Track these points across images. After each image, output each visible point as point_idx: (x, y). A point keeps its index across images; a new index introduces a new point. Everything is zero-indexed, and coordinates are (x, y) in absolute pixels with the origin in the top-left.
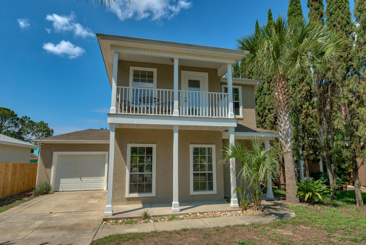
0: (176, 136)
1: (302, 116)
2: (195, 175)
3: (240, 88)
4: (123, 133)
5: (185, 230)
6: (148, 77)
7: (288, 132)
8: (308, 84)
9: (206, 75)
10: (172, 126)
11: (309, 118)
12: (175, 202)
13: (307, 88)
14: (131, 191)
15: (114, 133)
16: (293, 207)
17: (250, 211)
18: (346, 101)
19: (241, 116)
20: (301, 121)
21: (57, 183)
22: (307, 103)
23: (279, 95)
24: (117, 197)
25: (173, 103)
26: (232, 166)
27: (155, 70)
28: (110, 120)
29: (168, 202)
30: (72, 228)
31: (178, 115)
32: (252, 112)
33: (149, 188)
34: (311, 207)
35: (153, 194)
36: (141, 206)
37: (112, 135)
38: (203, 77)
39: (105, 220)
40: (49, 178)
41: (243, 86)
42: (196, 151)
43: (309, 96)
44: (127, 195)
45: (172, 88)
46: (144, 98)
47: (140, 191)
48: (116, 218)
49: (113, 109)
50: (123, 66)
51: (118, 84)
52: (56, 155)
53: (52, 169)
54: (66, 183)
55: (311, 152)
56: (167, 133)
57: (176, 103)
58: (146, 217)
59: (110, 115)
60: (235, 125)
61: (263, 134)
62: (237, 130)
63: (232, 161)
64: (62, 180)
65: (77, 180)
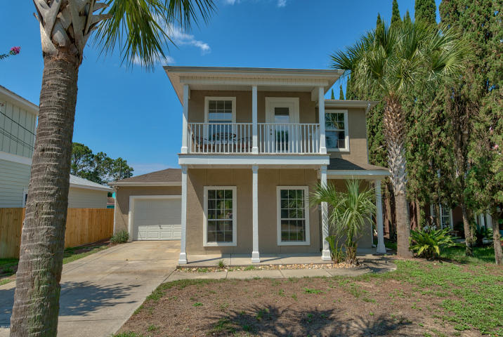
0: (255, 177)
1: (433, 145)
2: (283, 222)
3: (346, 113)
4: (197, 175)
5: (256, 279)
6: (228, 106)
7: (400, 169)
8: (440, 103)
9: (296, 101)
10: (251, 165)
11: (442, 149)
12: (255, 252)
13: (438, 108)
14: (209, 240)
15: (186, 175)
16: (403, 259)
17: (342, 265)
18: (482, 127)
19: (347, 149)
20: (430, 152)
21: (136, 231)
22: (439, 129)
23: (389, 122)
24: (192, 243)
25: (251, 138)
26: (324, 213)
27: (233, 99)
28: (182, 161)
29: (247, 253)
30: (145, 274)
31: (257, 153)
32: (363, 143)
33: (229, 238)
34: (429, 263)
36: (220, 256)
37: (184, 177)
38: (293, 104)
39: (179, 267)
40: (126, 225)
41: (350, 109)
42: (284, 193)
43: (440, 121)
44: (205, 244)
45: (251, 121)
46: (218, 134)
47: (218, 240)
48: (190, 266)
49: (184, 149)
50: (196, 97)
51: (189, 120)
52: (132, 199)
53: (130, 215)
54: (144, 231)
55: (443, 194)
56: (246, 172)
57: (255, 138)
58: (222, 266)
59: (181, 155)
60: (327, 162)
61: (371, 172)
62: (329, 167)
63: (324, 205)
64: (140, 228)
65: (156, 228)
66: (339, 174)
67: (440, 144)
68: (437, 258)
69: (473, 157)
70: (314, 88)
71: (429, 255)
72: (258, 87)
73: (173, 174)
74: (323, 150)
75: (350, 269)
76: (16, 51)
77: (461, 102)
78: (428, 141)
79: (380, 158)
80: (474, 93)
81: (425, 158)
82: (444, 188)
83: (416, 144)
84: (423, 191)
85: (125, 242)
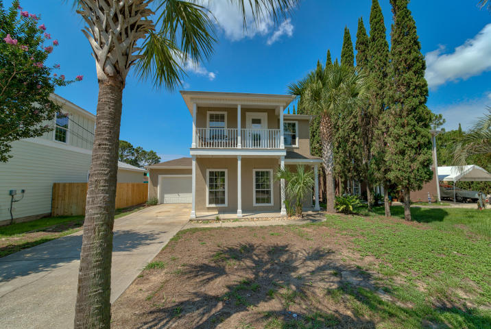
0: (239, 163)
1: (350, 144)
2: (257, 192)
3: (297, 123)
4: (202, 161)
5: (240, 227)
6: (222, 118)
7: (329, 158)
8: (355, 117)
9: (266, 114)
10: (237, 156)
11: (355, 146)
12: (239, 210)
13: (353, 120)
14: (210, 203)
16: (330, 215)
17: (293, 218)
18: (380, 132)
19: (297, 146)
20: (348, 148)
21: (162, 197)
22: (354, 134)
23: (323, 129)
24: (199, 205)
25: (237, 138)
26: (282, 185)
27: (225, 113)
28: (192, 153)
29: (235, 211)
30: (169, 224)
31: (240, 148)
32: (307, 142)
33: (223, 202)
34: (346, 216)
36: (217, 213)
37: (194, 163)
38: (263, 116)
39: (190, 220)
40: (157, 194)
41: (299, 121)
42: (257, 173)
43: (355, 129)
44: (208, 205)
45: (237, 127)
46: (216, 135)
47: (216, 203)
48: (197, 220)
49: (194, 145)
50: (201, 111)
51: (197, 126)
52: (160, 177)
53: (158, 187)
54: (169, 198)
55: (355, 174)
56: (233, 160)
57: (239, 138)
58: (218, 219)
59: (192, 149)
60: (285, 154)
61: (312, 160)
62: (286, 157)
63: (283, 181)
64: (166, 196)
65: (176, 196)
66: (292, 161)
67: (354, 143)
68: (351, 213)
69: (374, 151)
70: (277, 106)
71: (346, 211)
72: (242, 105)
73: (187, 161)
74: (282, 146)
75: (298, 220)
76: (80, 79)
77: (367, 117)
78: (347, 141)
79: (317, 151)
80: (375, 112)
81: (345, 152)
82: (356, 170)
83: (339, 143)
84: (344, 172)
85: (155, 204)
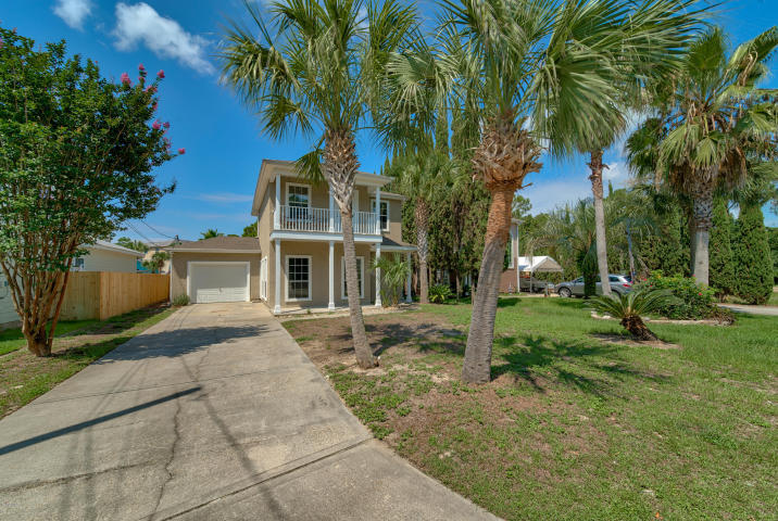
0: (332, 249)
1: (442, 231)
3: (388, 203)
6: (304, 192)
7: (424, 246)
8: (448, 203)
10: (328, 241)
11: (447, 233)
12: (331, 303)
13: (446, 205)
14: (291, 296)
15: (279, 246)
16: (423, 304)
17: (389, 308)
18: (470, 223)
19: (387, 230)
20: (440, 236)
21: (194, 293)
22: (446, 220)
25: (329, 220)
26: (378, 274)
27: (308, 186)
28: (276, 235)
31: (333, 232)
32: (398, 226)
33: (306, 295)
34: (438, 306)
35: (310, 299)
39: (275, 316)
40: (185, 289)
41: (391, 200)
43: (447, 215)
45: (328, 207)
47: (297, 297)
48: (285, 314)
49: (277, 226)
51: (282, 204)
52: (190, 264)
53: (188, 278)
54: (203, 295)
56: (324, 246)
57: (332, 220)
58: (309, 313)
59: (274, 231)
60: (381, 240)
61: (405, 248)
62: (382, 244)
63: (378, 270)
64: (199, 291)
65: (215, 291)
66: (388, 249)
67: (446, 230)
68: (442, 303)
69: (464, 241)
71: (438, 301)
74: (378, 232)
75: (395, 310)
77: (459, 204)
78: (439, 228)
79: (409, 236)
80: (467, 202)
81: (437, 238)
82: (448, 259)
83: (432, 229)
84: (435, 261)
85: (185, 305)
